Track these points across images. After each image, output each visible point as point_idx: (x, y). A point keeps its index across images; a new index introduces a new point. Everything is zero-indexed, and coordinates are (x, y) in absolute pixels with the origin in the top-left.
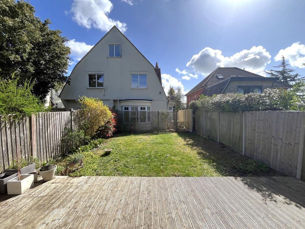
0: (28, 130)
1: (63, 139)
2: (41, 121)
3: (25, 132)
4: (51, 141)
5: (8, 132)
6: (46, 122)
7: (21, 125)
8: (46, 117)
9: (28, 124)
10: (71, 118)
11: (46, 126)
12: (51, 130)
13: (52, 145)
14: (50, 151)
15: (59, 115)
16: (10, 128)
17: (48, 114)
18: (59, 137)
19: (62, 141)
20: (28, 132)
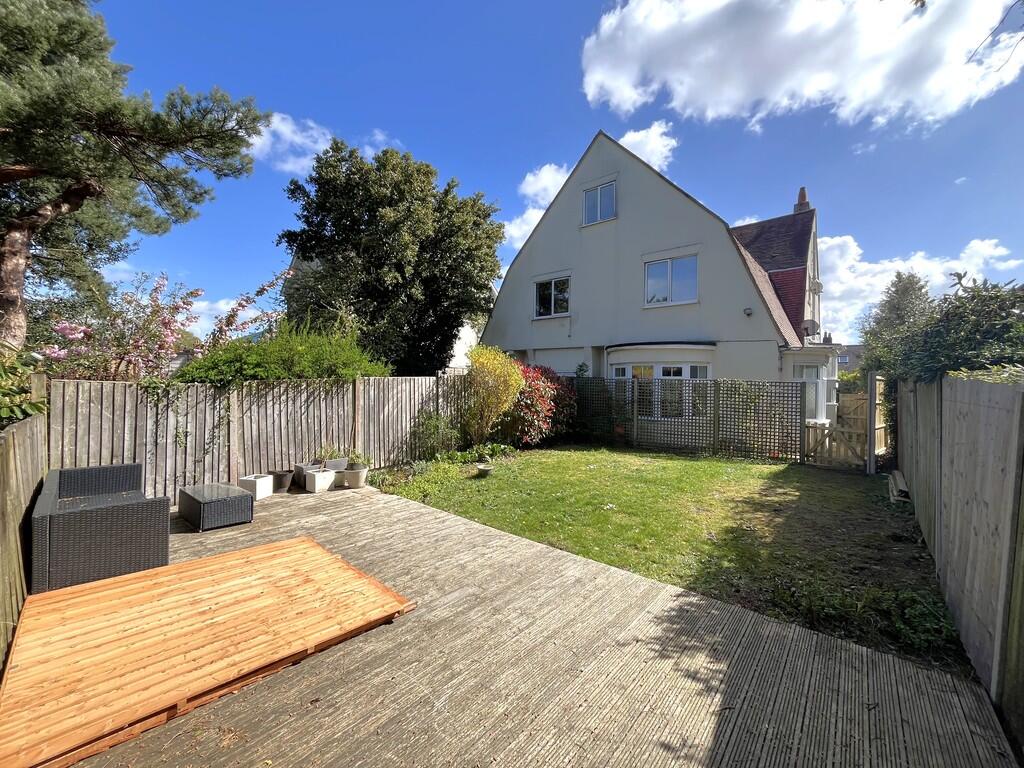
0: (351, 405)
1: (415, 431)
2: (372, 393)
3: (346, 408)
4: (391, 431)
5: (323, 405)
6: (381, 394)
7: (340, 396)
8: (381, 385)
9: (350, 395)
10: (437, 391)
11: (381, 402)
12: (391, 409)
13: (391, 438)
14: (386, 448)
15: (408, 384)
16: (325, 398)
17: (386, 380)
18: (407, 426)
19: (413, 434)
20: (351, 410)
